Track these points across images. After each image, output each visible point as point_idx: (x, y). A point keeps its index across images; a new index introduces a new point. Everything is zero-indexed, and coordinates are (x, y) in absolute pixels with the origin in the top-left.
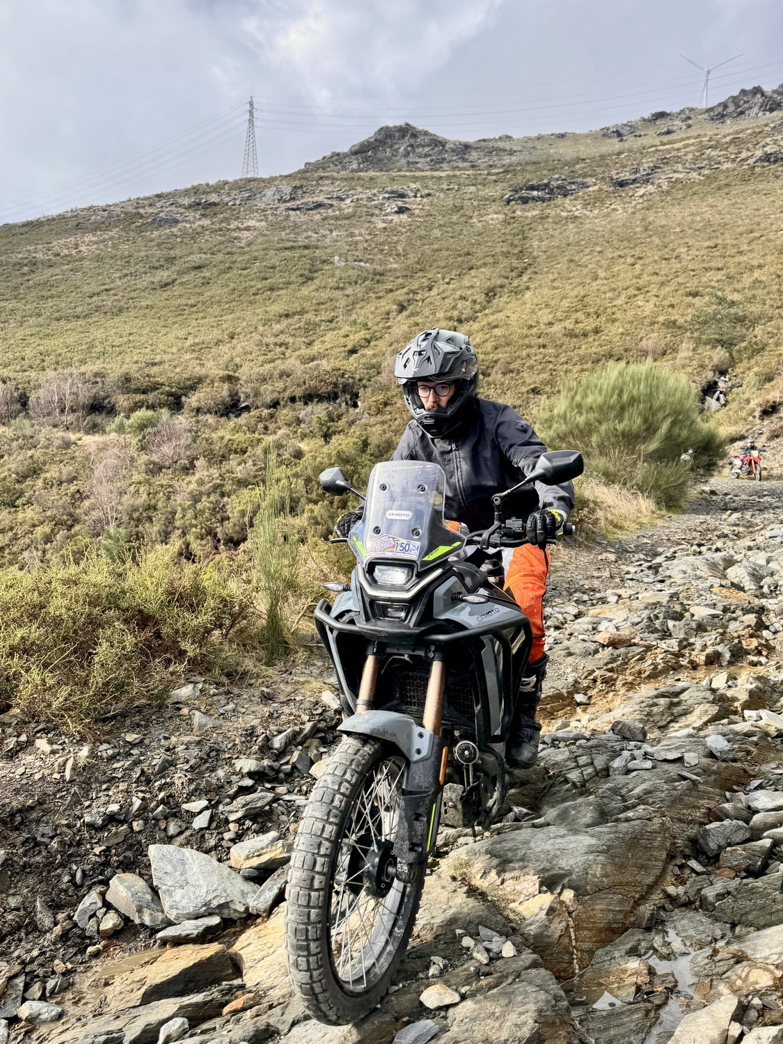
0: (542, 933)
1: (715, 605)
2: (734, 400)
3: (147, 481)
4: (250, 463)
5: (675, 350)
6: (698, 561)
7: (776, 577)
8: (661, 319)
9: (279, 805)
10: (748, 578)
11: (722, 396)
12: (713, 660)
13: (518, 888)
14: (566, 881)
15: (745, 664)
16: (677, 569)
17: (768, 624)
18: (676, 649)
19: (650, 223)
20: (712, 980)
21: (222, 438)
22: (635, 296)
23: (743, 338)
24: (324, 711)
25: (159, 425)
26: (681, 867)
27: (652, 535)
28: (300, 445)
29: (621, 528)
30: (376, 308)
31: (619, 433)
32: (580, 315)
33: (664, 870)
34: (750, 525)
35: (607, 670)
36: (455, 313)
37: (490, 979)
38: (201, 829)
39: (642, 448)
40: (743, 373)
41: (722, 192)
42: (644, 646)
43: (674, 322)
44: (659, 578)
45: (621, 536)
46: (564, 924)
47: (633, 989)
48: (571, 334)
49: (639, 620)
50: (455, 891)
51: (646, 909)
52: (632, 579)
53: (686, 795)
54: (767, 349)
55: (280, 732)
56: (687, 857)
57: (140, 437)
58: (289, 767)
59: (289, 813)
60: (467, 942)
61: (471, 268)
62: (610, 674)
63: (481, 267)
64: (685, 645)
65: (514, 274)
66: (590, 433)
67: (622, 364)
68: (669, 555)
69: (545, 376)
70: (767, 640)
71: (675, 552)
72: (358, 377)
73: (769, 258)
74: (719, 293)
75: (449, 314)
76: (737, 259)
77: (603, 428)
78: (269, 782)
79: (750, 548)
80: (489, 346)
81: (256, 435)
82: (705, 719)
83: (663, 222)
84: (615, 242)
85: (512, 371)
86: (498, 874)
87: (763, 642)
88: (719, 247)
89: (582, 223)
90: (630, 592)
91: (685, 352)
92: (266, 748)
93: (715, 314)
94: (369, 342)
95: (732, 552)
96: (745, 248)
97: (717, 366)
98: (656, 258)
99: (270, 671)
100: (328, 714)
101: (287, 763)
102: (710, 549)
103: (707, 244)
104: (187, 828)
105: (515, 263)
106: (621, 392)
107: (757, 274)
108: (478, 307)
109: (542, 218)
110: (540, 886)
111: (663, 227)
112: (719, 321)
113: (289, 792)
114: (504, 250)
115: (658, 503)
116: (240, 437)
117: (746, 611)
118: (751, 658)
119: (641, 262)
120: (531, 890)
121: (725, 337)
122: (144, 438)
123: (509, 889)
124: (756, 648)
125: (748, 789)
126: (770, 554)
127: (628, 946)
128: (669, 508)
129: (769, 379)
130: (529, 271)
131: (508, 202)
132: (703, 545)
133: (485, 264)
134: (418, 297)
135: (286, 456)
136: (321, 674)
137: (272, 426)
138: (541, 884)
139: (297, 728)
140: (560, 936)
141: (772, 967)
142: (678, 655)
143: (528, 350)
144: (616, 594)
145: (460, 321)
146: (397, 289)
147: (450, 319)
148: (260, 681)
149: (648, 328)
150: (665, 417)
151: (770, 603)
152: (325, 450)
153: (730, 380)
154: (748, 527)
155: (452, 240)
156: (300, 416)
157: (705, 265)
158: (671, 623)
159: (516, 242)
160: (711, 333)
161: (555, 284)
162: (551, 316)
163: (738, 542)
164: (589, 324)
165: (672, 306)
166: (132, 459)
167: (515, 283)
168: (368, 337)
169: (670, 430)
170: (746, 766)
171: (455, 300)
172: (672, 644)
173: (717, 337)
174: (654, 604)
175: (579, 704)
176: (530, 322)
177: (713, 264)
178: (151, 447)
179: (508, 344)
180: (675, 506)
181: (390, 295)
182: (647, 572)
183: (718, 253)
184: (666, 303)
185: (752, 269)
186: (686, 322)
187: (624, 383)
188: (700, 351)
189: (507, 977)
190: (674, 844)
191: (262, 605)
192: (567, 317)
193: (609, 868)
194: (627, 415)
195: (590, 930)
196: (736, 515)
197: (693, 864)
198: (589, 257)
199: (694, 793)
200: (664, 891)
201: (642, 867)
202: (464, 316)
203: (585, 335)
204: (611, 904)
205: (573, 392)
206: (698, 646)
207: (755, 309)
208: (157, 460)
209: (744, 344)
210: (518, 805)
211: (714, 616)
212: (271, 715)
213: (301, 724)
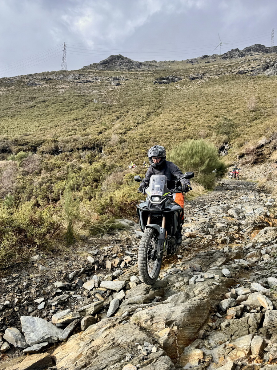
0: (166, 342)
1: (224, 223)
2: (230, 152)
3: (23, 178)
4: (62, 171)
5: (211, 136)
6: (218, 207)
7: (244, 213)
8: (206, 125)
9: (71, 299)
10: (235, 213)
11: (226, 151)
12: (224, 242)
13: (158, 326)
14: (174, 323)
15: (234, 243)
16: (211, 210)
17: (242, 229)
18: (211, 238)
19: (202, 92)
20: (224, 356)
21: (52, 162)
22: (197, 117)
23: (233, 132)
24: (88, 263)
25: (28, 158)
26: (214, 316)
27: (203, 199)
28: (81, 165)
29: (193, 196)
30: (109, 118)
31: (192, 163)
32: (179, 123)
33: (208, 317)
34: (236, 195)
35: (188, 246)
36: (137, 121)
37: (148, 361)
38: (41, 309)
39: (200, 168)
40: (233, 143)
41: (226, 83)
42: (201, 237)
43: (211, 125)
44: (205, 213)
45: (193, 199)
46: (174, 339)
47: (198, 361)
48: (176, 129)
49: (199, 228)
50: (135, 328)
51: (202, 332)
52: (196, 214)
53: (215, 290)
54: (241, 135)
55: (72, 272)
56: (216, 312)
57: (20, 162)
58: (75, 285)
59: (75, 302)
60: (139, 347)
61: (142, 106)
62: (189, 247)
63: (145, 105)
64: (214, 237)
65: (156, 108)
66: (182, 164)
67: (193, 140)
68: (208, 205)
69: (167, 143)
70: (241, 235)
71: (211, 204)
72: (102, 142)
73: (241, 105)
74: (225, 117)
75: (134, 121)
76: (231, 105)
77: (187, 162)
78: (67, 290)
79: (236, 203)
80: (148, 132)
81: (64, 162)
82: (222, 263)
83: (207, 92)
84: (191, 98)
85: (156, 141)
86: (151, 321)
87: (240, 235)
88: (225, 101)
89: (180, 92)
90: (196, 218)
91: (214, 136)
92: (66, 278)
93: (224, 124)
94: (106, 130)
95: (230, 204)
96: (233, 102)
97: (224, 141)
98: (204, 104)
99: (68, 249)
100: (90, 264)
101: (74, 283)
102: (222, 203)
103: (221, 100)
104: (36, 309)
105: (157, 104)
106: (192, 149)
107: (237, 111)
108: (144, 119)
109: (166, 89)
110: (165, 325)
111: (207, 94)
112: (225, 126)
113: (75, 294)
114: (153, 100)
115: (205, 187)
116: (58, 162)
117: (235, 225)
118: (237, 241)
119: (199, 105)
120: (162, 327)
121: (227, 131)
122: (22, 162)
123: (154, 327)
124: (238, 237)
125: (236, 287)
126: (242, 205)
127: (196, 345)
128: (208, 189)
129: (241, 145)
130: (162, 107)
131: (155, 83)
132: (220, 202)
133: (147, 104)
134: (124, 115)
135: (76, 169)
136: (87, 250)
137: (70, 159)
138: (166, 324)
139: (78, 270)
140: (172, 343)
141: (245, 350)
142: (212, 240)
143: (161, 134)
144: (191, 219)
145: (138, 124)
146: (116, 112)
147: (135, 123)
148: (64, 253)
149: (202, 128)
150: (207, 158)
151: (243, 222)
152: (90, 167)
153: (229, 146)
154: (235, 196)
155: (136, 96)
156: (81, 155)
157: (220, 107)
158: (209, 229)
159: (157, 97)
160: (222, 130)
161: (170, 112)
162: (169, 123)
163: (231, 201)
164: (182, 126)
165: (210, 120)
166: (17, 170)
167: (157, 111)
168: (106, 128)
169: (209, 163)
170: (235, 279)
171: (136, 116)
172: (210, 237)
173: (224, 131)
174: (204, 222)
175: (179, 258)
176: (162, 125)
177: (223, 107)
178: (24, 165)
179: (155, 132)
180: (210, 188)
181: (114, 114)
182: (201, 211)
183: (225, 103)
184: (207, 119)
185: (235, 109)
186: (214, 126)
187: (193, 147)
188: (219, 136)
189: (154, 359)
190: (211, 307)
191: (66, 225)
192: (175, 124)
193: (189, 317)
194: (194, 157)
195: (183, 340)
196: (231, 192)
197: (218, 314)
198: (182, 103)
199: (218, 289)
200: (208, 325)
201: (201, 316)
202: (139, 122)
203: (181, 130)
204: (190, 331)
205: (176, 149)
206: (219, 237)
207: (237, 122)
208: (26, 170)
209: (233, 134)
210: (157, 295)
211: (224, 227)
212: (68, 266)
213: (80, 269)
